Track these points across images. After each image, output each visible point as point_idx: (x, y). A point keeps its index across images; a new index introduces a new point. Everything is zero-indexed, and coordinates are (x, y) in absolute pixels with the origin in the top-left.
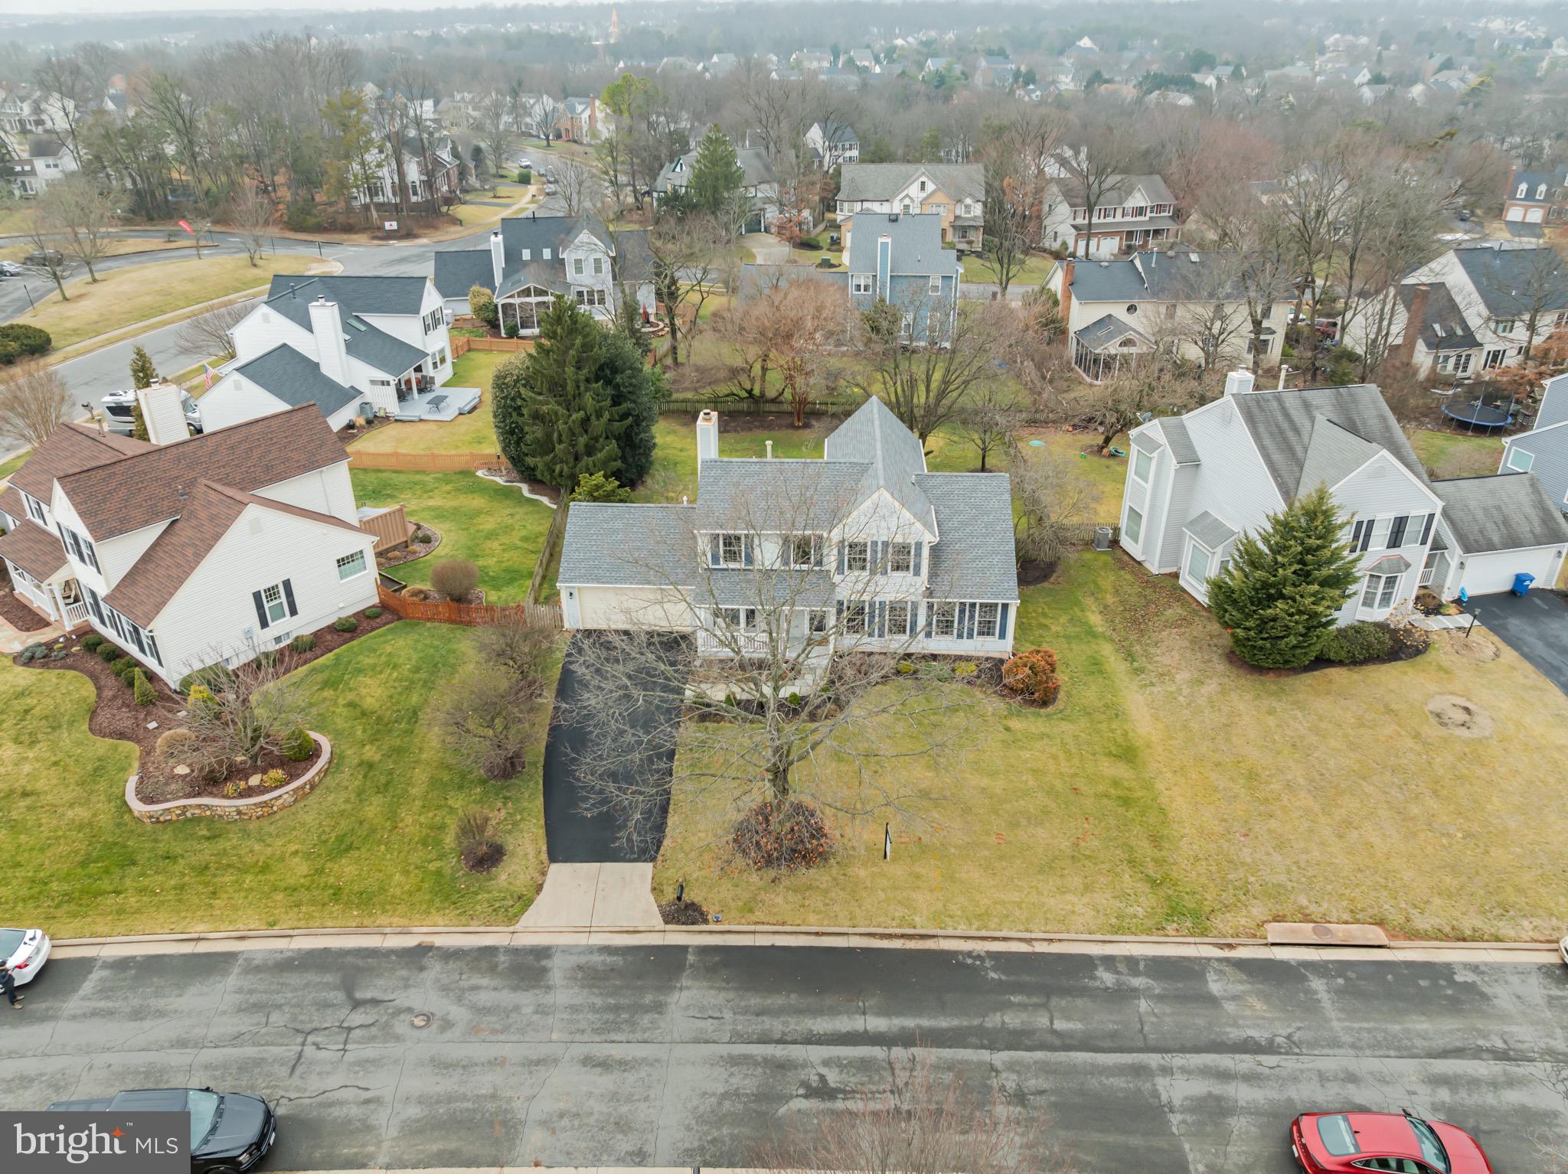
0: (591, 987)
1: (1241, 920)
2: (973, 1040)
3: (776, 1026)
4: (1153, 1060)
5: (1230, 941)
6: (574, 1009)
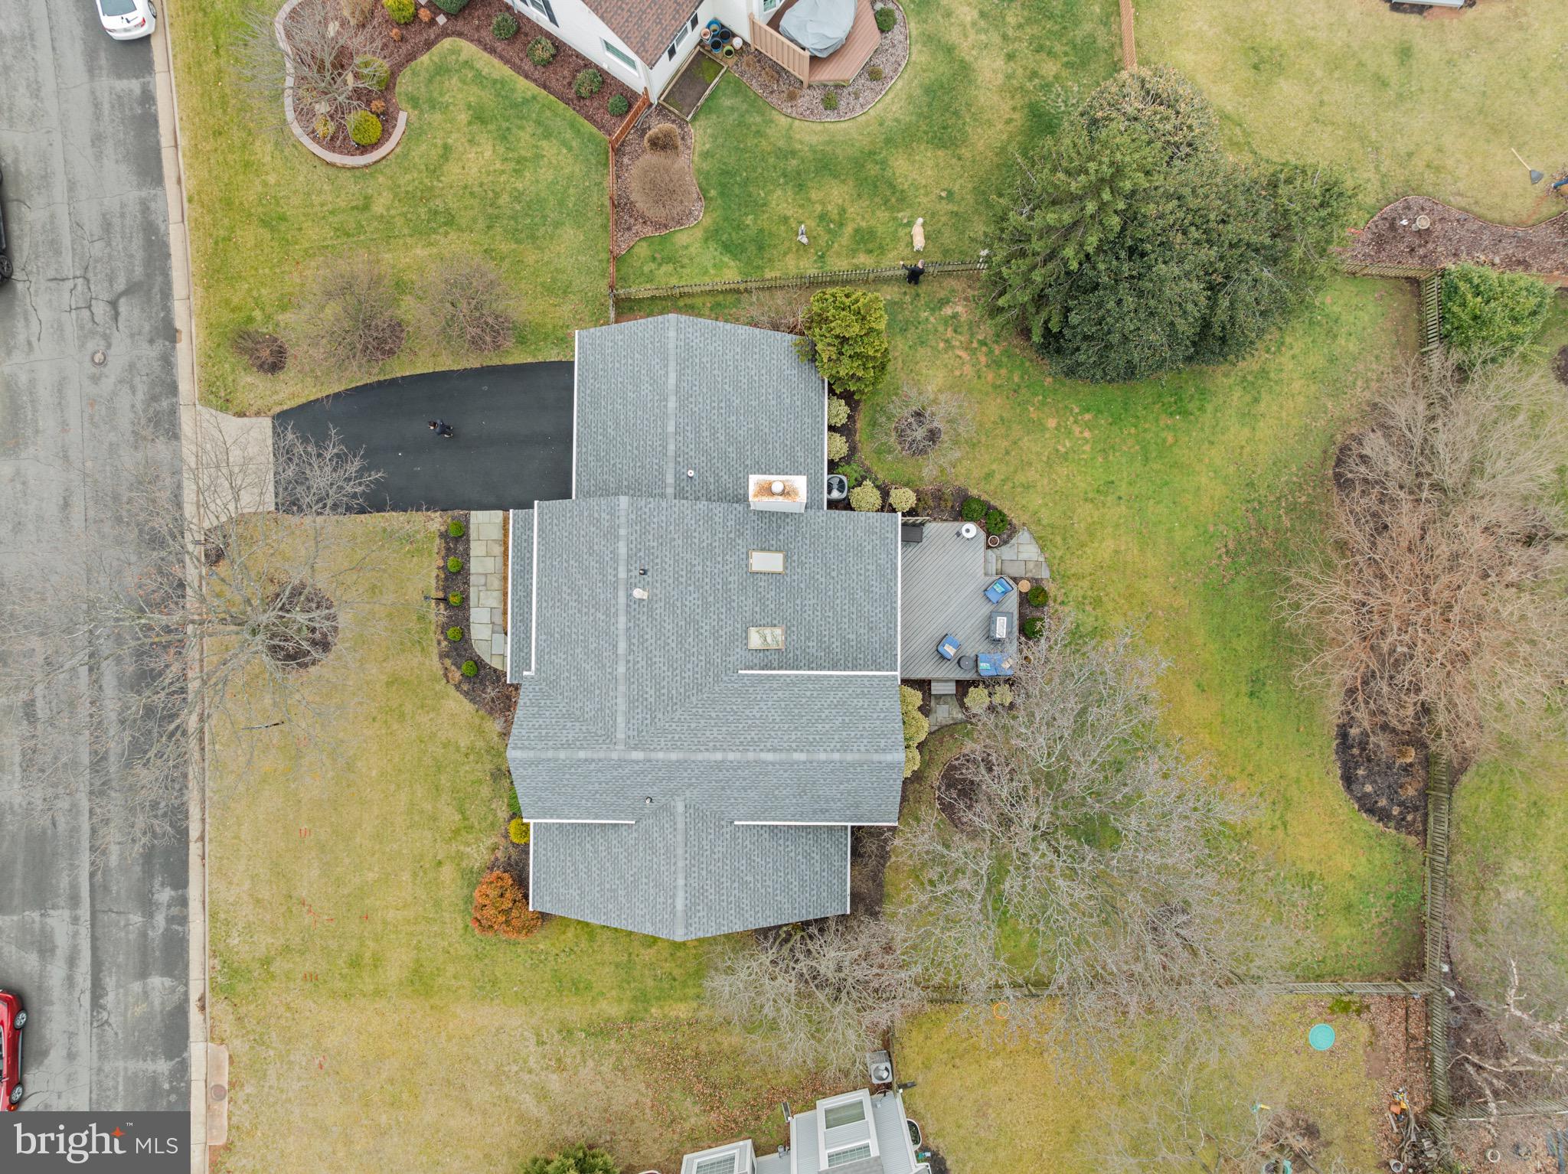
1: (227, 1026)
2: (98, 779)
4: (85, 911)
5: (208, 1010)
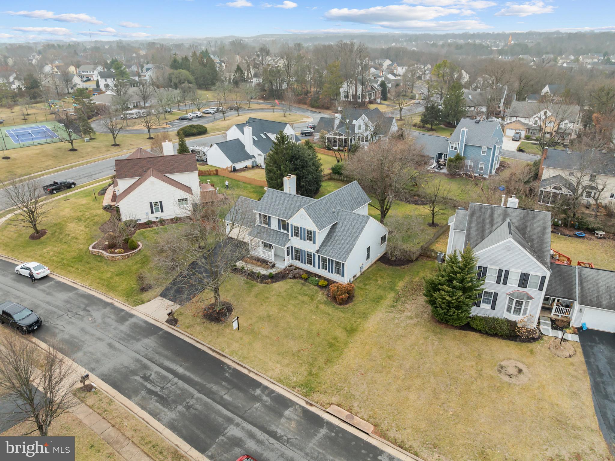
0: (131, 328)
2: (198, 387)
3: (157, 357)
4: (238, 420)
5: (313, 403)
6: (121, 331)
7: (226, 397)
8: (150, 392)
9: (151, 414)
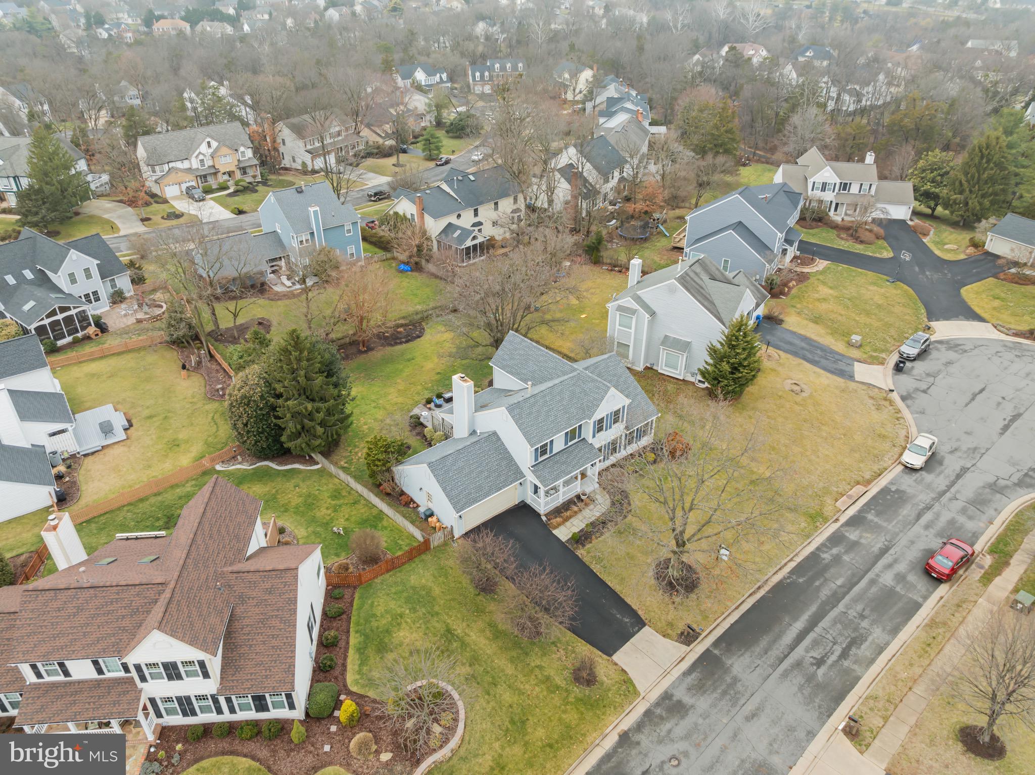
0: (705, 692)
1: (830, 509)
2: (827, 608)
3: (776, 652)
4: (870, 575)
6: (713, 705)
7: (839, 582)
8: (844, 655)
9: (880, 653)
